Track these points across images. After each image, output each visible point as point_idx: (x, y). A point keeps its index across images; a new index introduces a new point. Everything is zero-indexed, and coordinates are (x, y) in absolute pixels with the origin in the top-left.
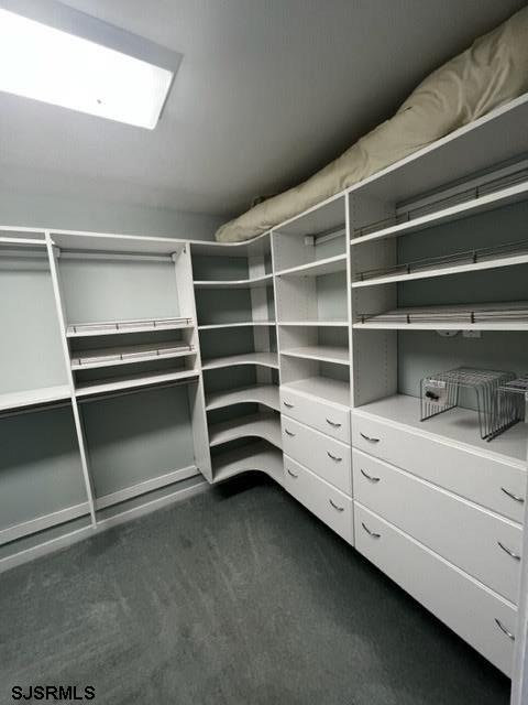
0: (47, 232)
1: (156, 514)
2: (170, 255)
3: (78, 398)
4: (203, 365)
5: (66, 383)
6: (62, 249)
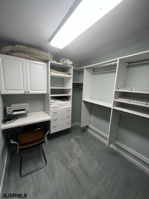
6: (129, 63)
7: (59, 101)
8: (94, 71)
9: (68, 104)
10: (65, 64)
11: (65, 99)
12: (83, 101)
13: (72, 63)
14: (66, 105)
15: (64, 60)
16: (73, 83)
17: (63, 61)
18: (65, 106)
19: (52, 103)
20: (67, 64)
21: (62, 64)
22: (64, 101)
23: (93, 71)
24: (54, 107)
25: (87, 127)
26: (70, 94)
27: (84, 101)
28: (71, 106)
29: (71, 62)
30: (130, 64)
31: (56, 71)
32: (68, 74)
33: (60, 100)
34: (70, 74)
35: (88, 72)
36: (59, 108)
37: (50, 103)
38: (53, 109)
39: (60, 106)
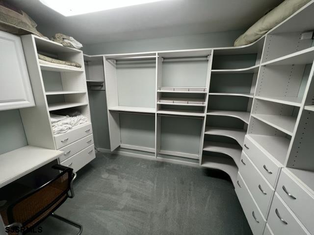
0: (157, 52)
1: (178, 166)
2: (207, 57)
3: (157, 114)
4: (207, 112)
5: (155, 108)
6: (164, 58)
7: (65, 117)
8: (118, 62)
9: (84, 121)
10: (69, 46)
11: (76, 113)
12: (108, 112)
13: (81, 45)
14: (81, 122)
15: (65, 37)
16: (87, 82)
17: (63, 39)
18: (79, 125)
19: (54, 124)
20: (71, 46)
21: (62, 45)
22: (76, 116)
23: (117, 64)
24: (61, 130)
25: (119, 148)
26: (85, 101)
27: (110, 111)
28: (89, 123)
29: (79, 43)
30: (166, 60)
31: (50, 59)
32: (76, 66)
33: (65, 115)
34: (80, 67)
35: (109, 64)
36: (69, 131)
37: (51, 125)
38: (60, 134)
39: (70, 126)
